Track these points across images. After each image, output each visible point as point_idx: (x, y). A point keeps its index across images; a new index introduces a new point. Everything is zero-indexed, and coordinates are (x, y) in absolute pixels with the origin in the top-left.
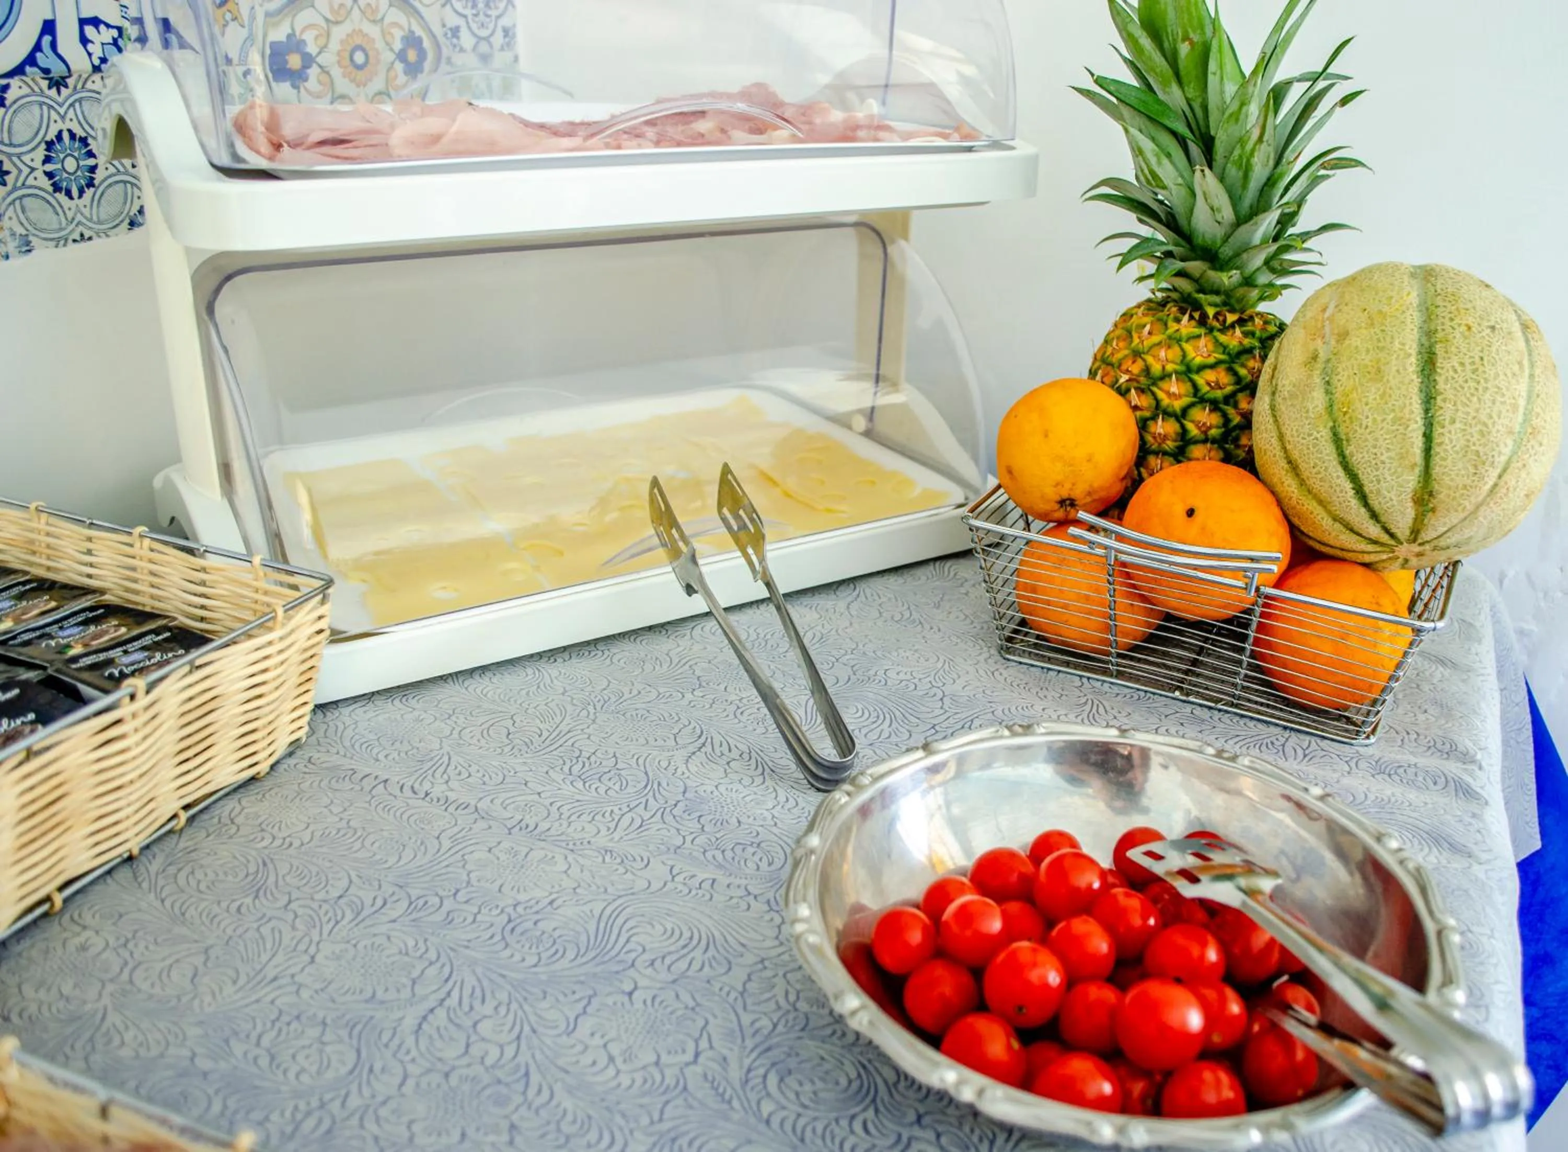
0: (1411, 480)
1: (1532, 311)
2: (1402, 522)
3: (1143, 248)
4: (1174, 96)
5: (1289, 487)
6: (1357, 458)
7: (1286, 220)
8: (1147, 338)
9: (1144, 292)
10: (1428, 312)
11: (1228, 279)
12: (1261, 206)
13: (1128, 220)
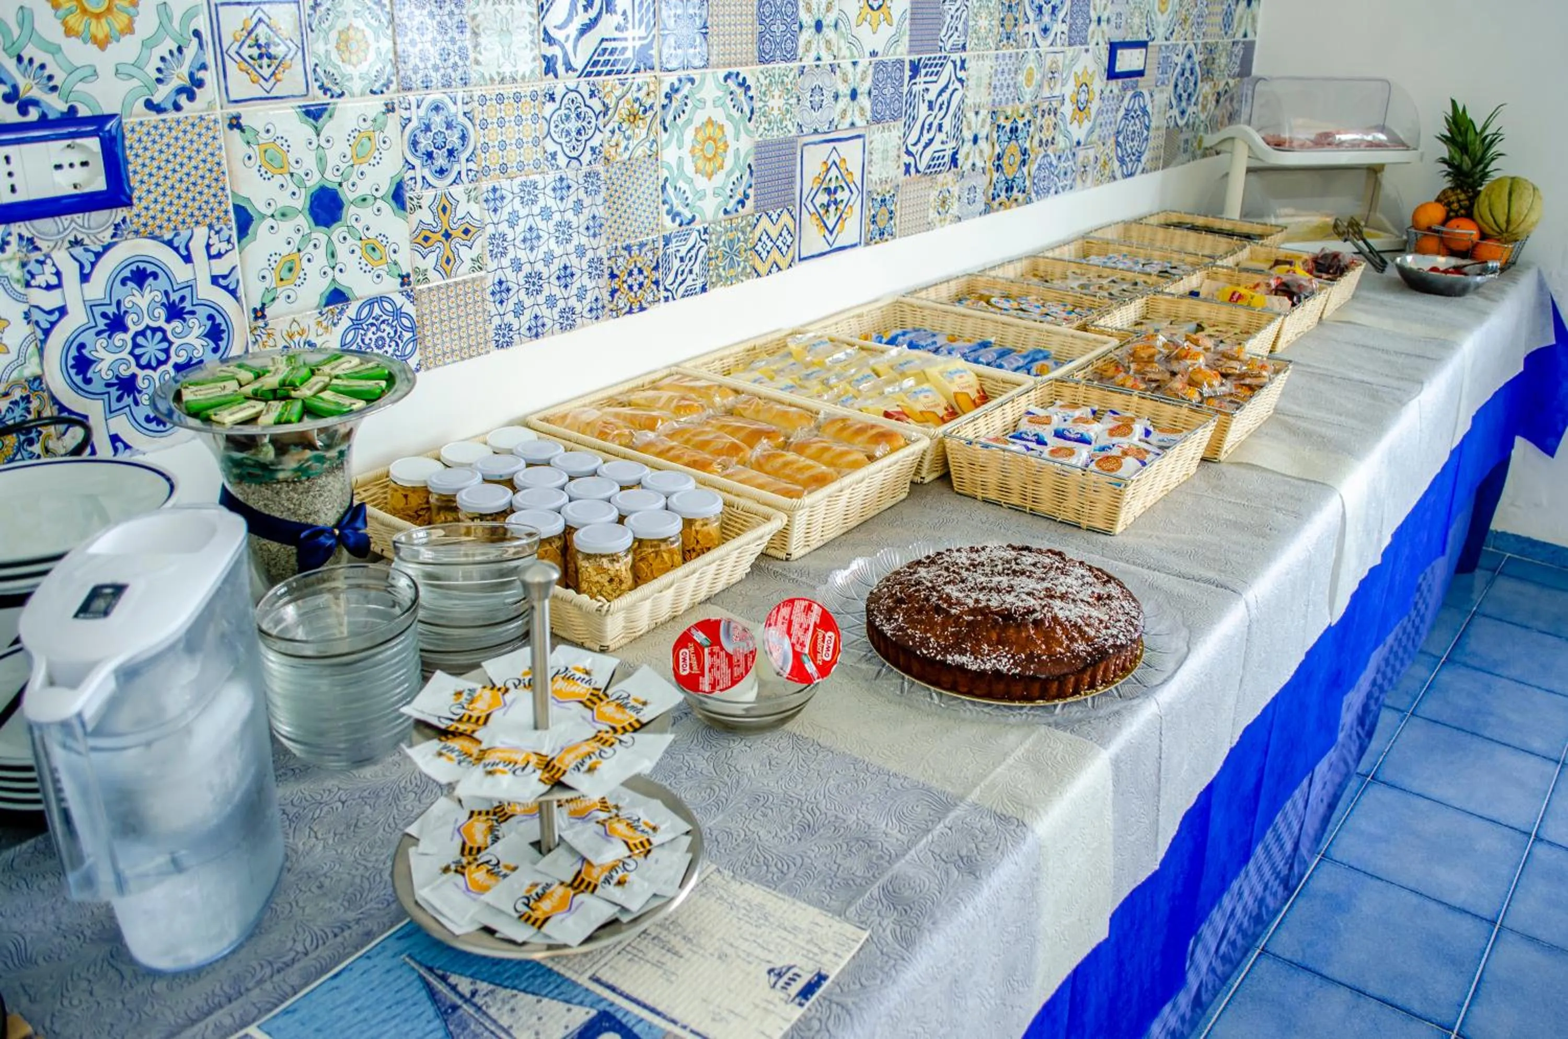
0: (1505, 218)
1: (1536, 184)
2: (1504, 226)
3: (1449, 174)
4: (1460, 139)
5: (1480, 221)
6: (1495, 213)
7: (1486, 167)
8: (1450, 193)
9: (1449, 185)
10: (1512, 185)
11: (1471, 180)
12: (1480, 162)
13: (1445, 167)
